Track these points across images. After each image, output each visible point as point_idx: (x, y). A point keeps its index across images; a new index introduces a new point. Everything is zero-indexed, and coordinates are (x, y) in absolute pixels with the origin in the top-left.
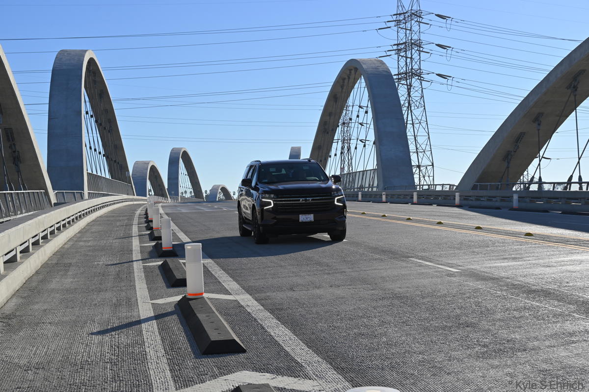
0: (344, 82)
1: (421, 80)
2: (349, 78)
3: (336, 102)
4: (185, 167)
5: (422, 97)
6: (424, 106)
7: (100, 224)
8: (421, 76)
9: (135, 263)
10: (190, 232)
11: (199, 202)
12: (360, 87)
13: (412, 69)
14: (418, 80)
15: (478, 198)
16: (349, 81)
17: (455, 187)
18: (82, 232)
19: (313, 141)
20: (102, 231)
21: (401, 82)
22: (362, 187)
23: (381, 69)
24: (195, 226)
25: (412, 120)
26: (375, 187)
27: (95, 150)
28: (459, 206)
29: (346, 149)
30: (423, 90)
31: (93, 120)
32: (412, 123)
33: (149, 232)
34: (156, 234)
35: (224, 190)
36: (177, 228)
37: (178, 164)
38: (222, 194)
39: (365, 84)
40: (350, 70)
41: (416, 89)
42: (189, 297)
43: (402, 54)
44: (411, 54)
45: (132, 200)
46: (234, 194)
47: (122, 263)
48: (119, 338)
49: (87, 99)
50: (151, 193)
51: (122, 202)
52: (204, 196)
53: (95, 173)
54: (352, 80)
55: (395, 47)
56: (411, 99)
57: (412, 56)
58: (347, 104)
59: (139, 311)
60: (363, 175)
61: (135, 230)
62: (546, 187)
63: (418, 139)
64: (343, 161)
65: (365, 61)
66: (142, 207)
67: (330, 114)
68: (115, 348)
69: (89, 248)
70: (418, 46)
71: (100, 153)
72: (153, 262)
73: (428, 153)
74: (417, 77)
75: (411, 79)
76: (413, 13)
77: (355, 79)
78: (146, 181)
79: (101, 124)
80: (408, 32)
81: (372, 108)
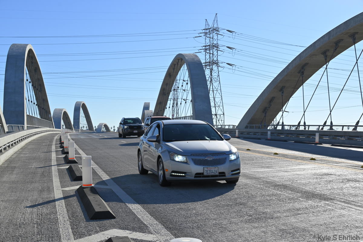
0: (175, 66)
1: (218, 66)
2: (178, 64)
3: (170, 78)
4: (84, 112)
5: (219, 76)
6: (220, 81)
7: (33, 144)
8: (218, 64)
9: (53, 167)
10: (86, 150)
11: (91, 133)
12: (183, 69)
13: (213, 60)
14: (216, 67)
15: (248, 133)
16: (177, 66)
17: (236, 127)
18: (23, 149)
19: (157, 99)
20: (34, 148)
21: (208, 67)
23: (196, 60)
24: (88, 146)
25: (213, 88)
27: (32, 102)
28: (238, 138)
29: (176, 104)
30: (219, 72)
31: (31, 84)
32: (212, 90)
33: (61, 149)
34: (66, 151)
35: (106, 126)
36: (78, 147)
37: (80, 111)
38: (105, 128)
39: (186, 68)
40: (179, 60)
41: (215, 71)
42: (83, 186)
43: (208, 52)
44: (213, 52)
45: (52, 131)
46: (111, 129)
47: (45, 167)
48: (42, 210)
49: (27, 72)
50: (63, 127)
51: (47, 132)
52: (94, 129)
53: (31, 115)
55: (204, 48)
56: (212, 77)
57: (213, 53)
58: (176, 79)
59: (54, 194)
61: (53, 147)
62: (286, 128)
63: (216, 99)
64: (173, 111)
65: (187, 55)
66: (58, 135)
67: (167, 84)
68: (39, 216)
69: (26, 158)
70: (216, 47)
71: (34, 103)
72: (63, 166)
73: (221, 107)
74: (216, 65)
75: (213, 65)
76: (214, 29)
77: (181, 65)
78: (61, 120)
79: (35, 87)
80: (211, 39)
81: (190, 81)
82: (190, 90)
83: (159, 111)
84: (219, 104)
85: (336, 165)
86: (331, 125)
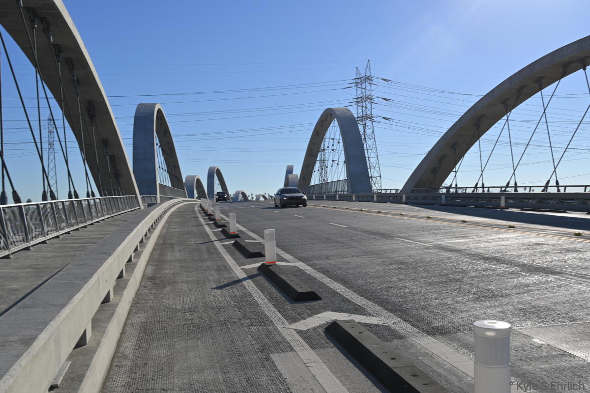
1: (372, 121)
2: (326, 121)
5: (373, 132)
6: (375, 138)
8: (372, 119)
13: (366, 114)
14: (370, 122)
15: (416, 198)
17: (399, 191)
19: (303, 162)
21: (360, 123)
22: (336, 191)
23: (348, 115)
26: (346, 191)
27: (162, 169)
28: (406, 203)
29: (323, 167)
30: (374, 128)
31: (160, 149)
35: (243, 194)
37: (214, 178)
38: (242, 197)
41: (369, 127)
44: (366, 104)
45: (187, 201)
46: (249, 197)
51: (181, 203)
53: (162, 183)
54: (328, 122)
55: (355, 100)
56: (365, 134)
57: (366, 106)
58: (325, 137)
60: (337, 183)
61: (202, 220)
64: (321, 174)
65: (338, 109)
67: (314, 144)
70: (370, 99)
71: (165, 171)
73: (377, 169)
74: (370, 120)
75: (366, 120)
76: (367, 78)
77: (330, 121)
78: (193, 189)
79: (165, 152)
80: (363, 90)
81: (343, 139)
82: (343, 149)
83: (306, 175)
85: (543, 233)
86: (516, 186)
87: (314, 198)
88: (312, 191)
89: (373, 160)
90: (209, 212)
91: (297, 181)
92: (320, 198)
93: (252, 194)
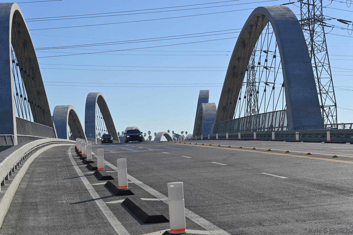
0: (251, 28)
1: (323, 25)
2: (257, 25)
3: (244, 48)
4: (101, 110)
5: (324, 41)
6: (327, 50)
8: (323, 21)
12: (267, 32)
13: (314, 15)
14: (320, 26)
16: (256, 27)
19: (223, 85)
21: (306, 28)
22: (272, 127)
23: (287, 16)
25: (315, 63)
26: (285, 127)
27: (21, 96)
29: (253, 92)
30: (325, 35)
32: (315, 66)
37: (94, 109)
39: (273, 30)
40: (258, 17)
41: (319, 34)
45: (57, 142)
54: (259, 26)
56: (313, 43)
57: (314, 3)
65: (272, 9)
67: (239, 59)
74: (319, 23)
75: (314, 24)
77: (262, 25)
79: (25, 72)
81: (280, 52)
82: (281, 67)
83: (227, 104)
84: (326, 88)
87: (239, 137)
88: (236, 127)
89: (324, 82)
90: (89, 158)
91: (215, 113)
92: (247, 137)
93: (149, 133)
